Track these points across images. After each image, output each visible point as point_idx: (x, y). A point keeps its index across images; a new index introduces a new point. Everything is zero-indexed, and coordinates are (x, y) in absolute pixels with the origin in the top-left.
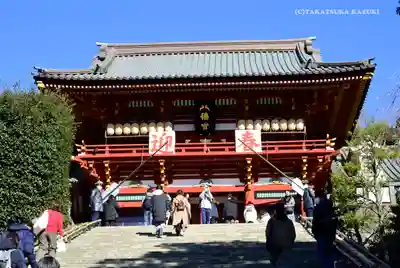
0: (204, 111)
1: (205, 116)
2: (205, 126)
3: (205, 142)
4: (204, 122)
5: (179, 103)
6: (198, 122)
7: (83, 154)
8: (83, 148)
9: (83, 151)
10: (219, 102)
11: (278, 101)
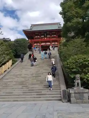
1: (45, 35)
3: (46, 38)
5: (42, 33)
6: (45, 36)
10: (47, 33)
11: (55, 32)
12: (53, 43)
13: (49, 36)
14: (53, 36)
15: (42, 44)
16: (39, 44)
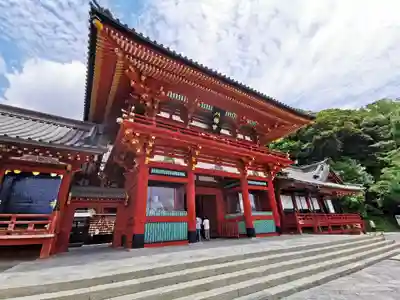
0: (217, 116)
1: (216, 120)
2: (215, 127)
4: (214, 124)
5: (203, 105)
6: (211, 123)
7: (132, 120)
8: (133, 114)
9: (132, 117)
12: (250, 173)
13: (227, 133)
14: (240, 136)
15: (200, 165)
16: (180, 162)
